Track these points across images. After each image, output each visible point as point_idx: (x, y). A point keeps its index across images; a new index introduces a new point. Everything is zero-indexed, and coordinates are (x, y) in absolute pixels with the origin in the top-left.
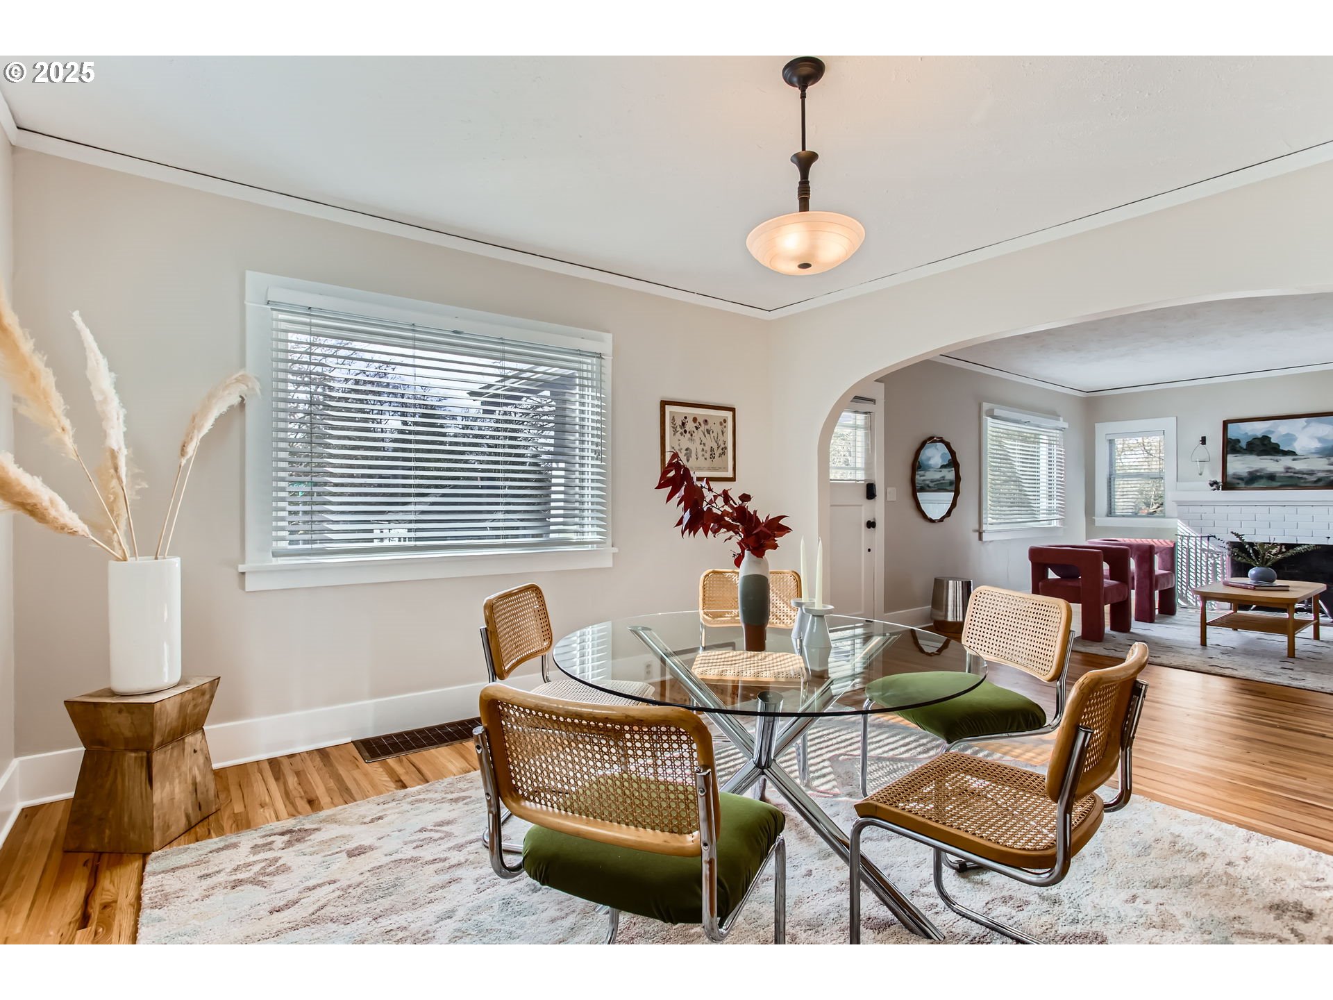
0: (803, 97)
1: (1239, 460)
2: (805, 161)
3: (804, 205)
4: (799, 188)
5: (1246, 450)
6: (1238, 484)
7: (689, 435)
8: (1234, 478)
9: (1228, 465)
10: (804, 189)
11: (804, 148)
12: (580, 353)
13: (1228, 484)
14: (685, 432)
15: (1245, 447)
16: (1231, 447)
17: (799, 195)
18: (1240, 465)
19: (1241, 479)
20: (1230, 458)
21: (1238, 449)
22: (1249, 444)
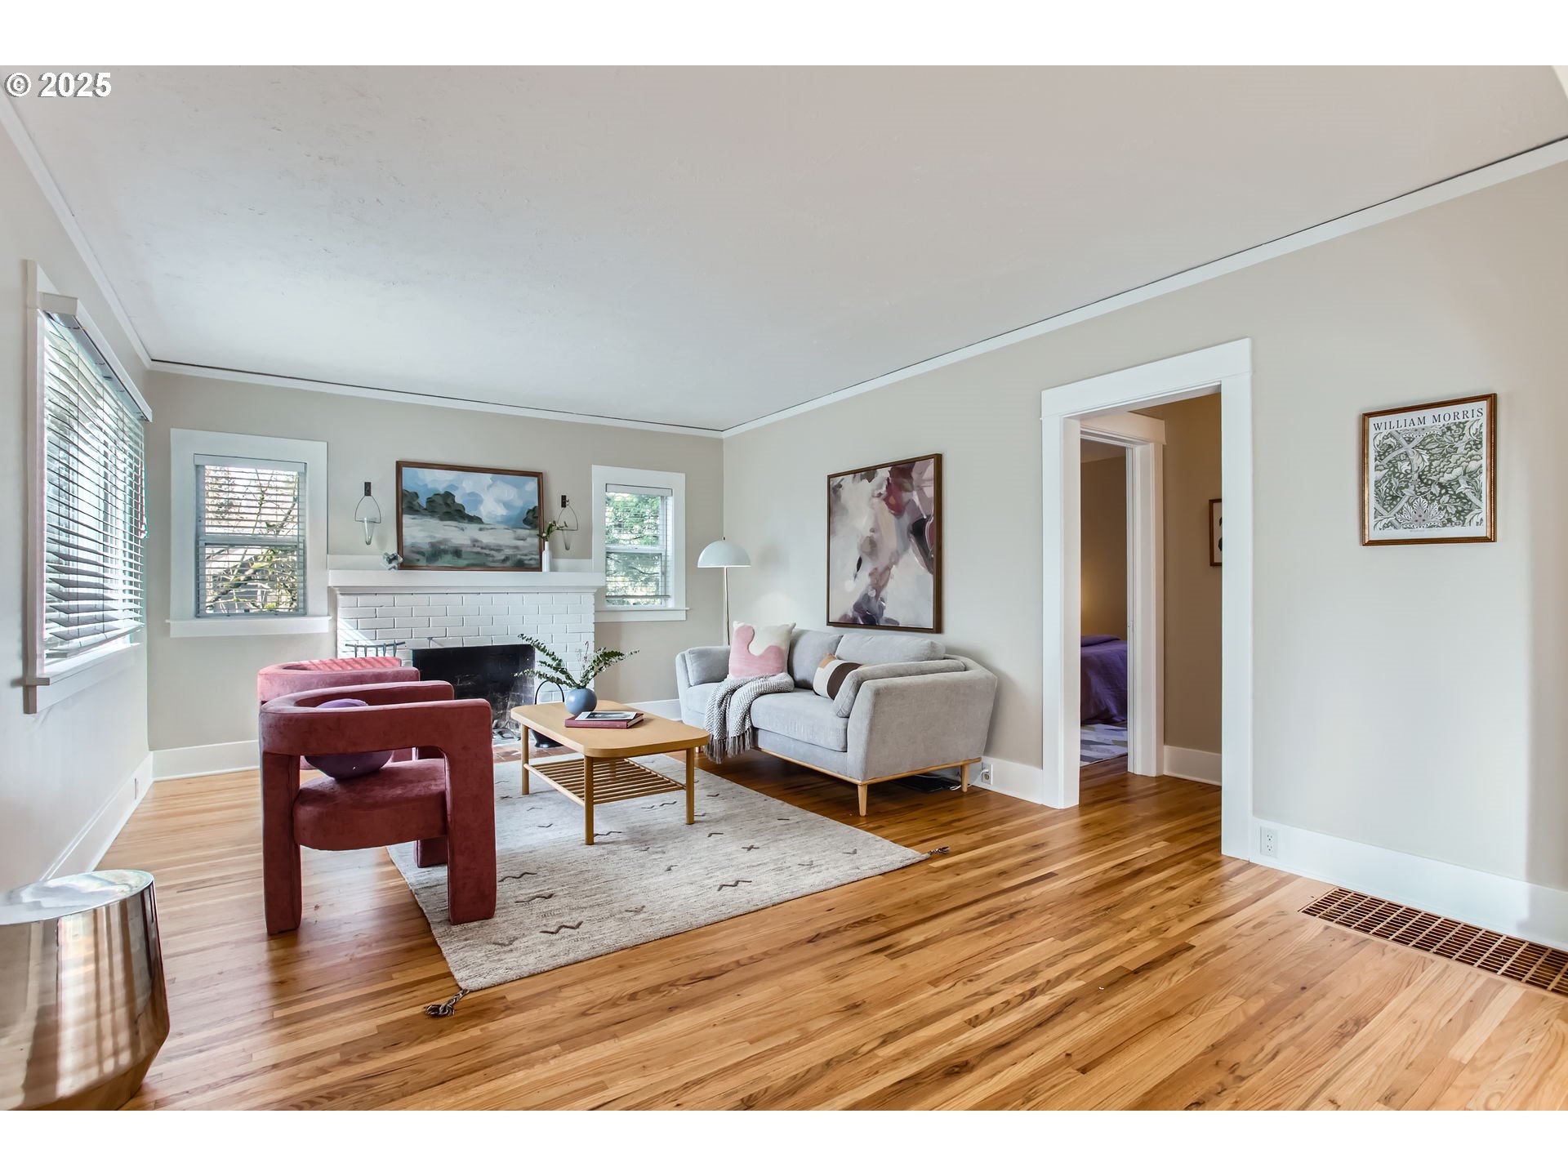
1: (417, 525)
5: (426, 509)
6: (418, 560)
8: (414, 552)
9: (405, 530)
13: (406, 560)
15: (424, 505)
16: (406, 503)
18: (421, 531)
19: (422, 553)
20: (407, 520)
21: (417, 508)
22: (430, 501)
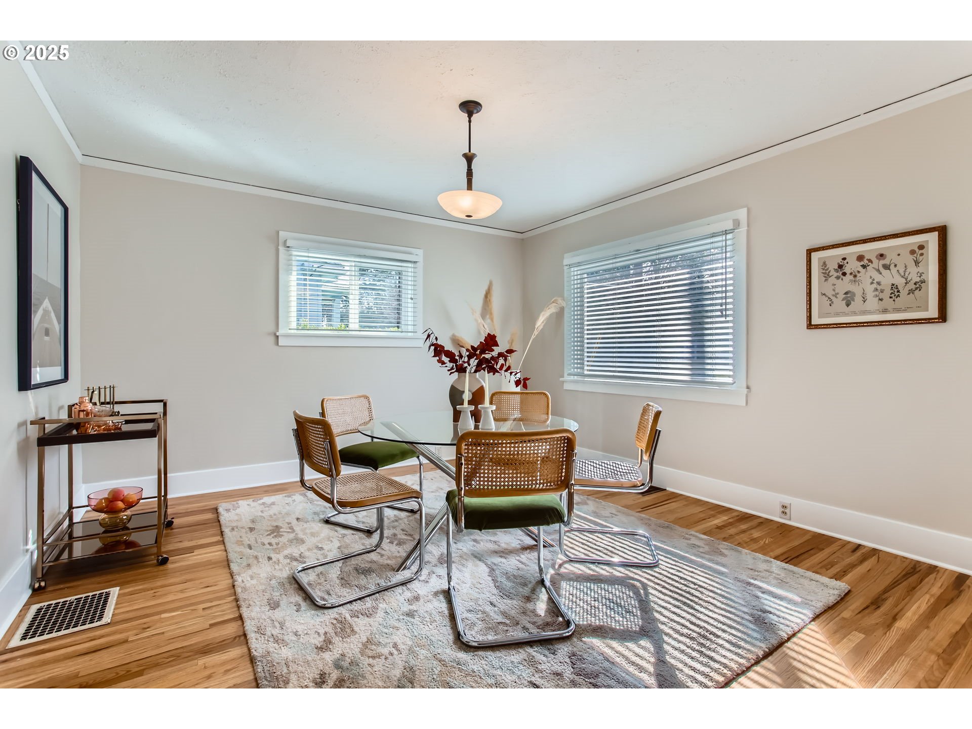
0: (470, 122)
2: (469, 158)
3: (470, 187)
4: (467, 172)
7: (852, 277)
10: (470, 173)
11: (470, 151)
12: (714, 235)
14: (844, 274)
17: (467, 176)
